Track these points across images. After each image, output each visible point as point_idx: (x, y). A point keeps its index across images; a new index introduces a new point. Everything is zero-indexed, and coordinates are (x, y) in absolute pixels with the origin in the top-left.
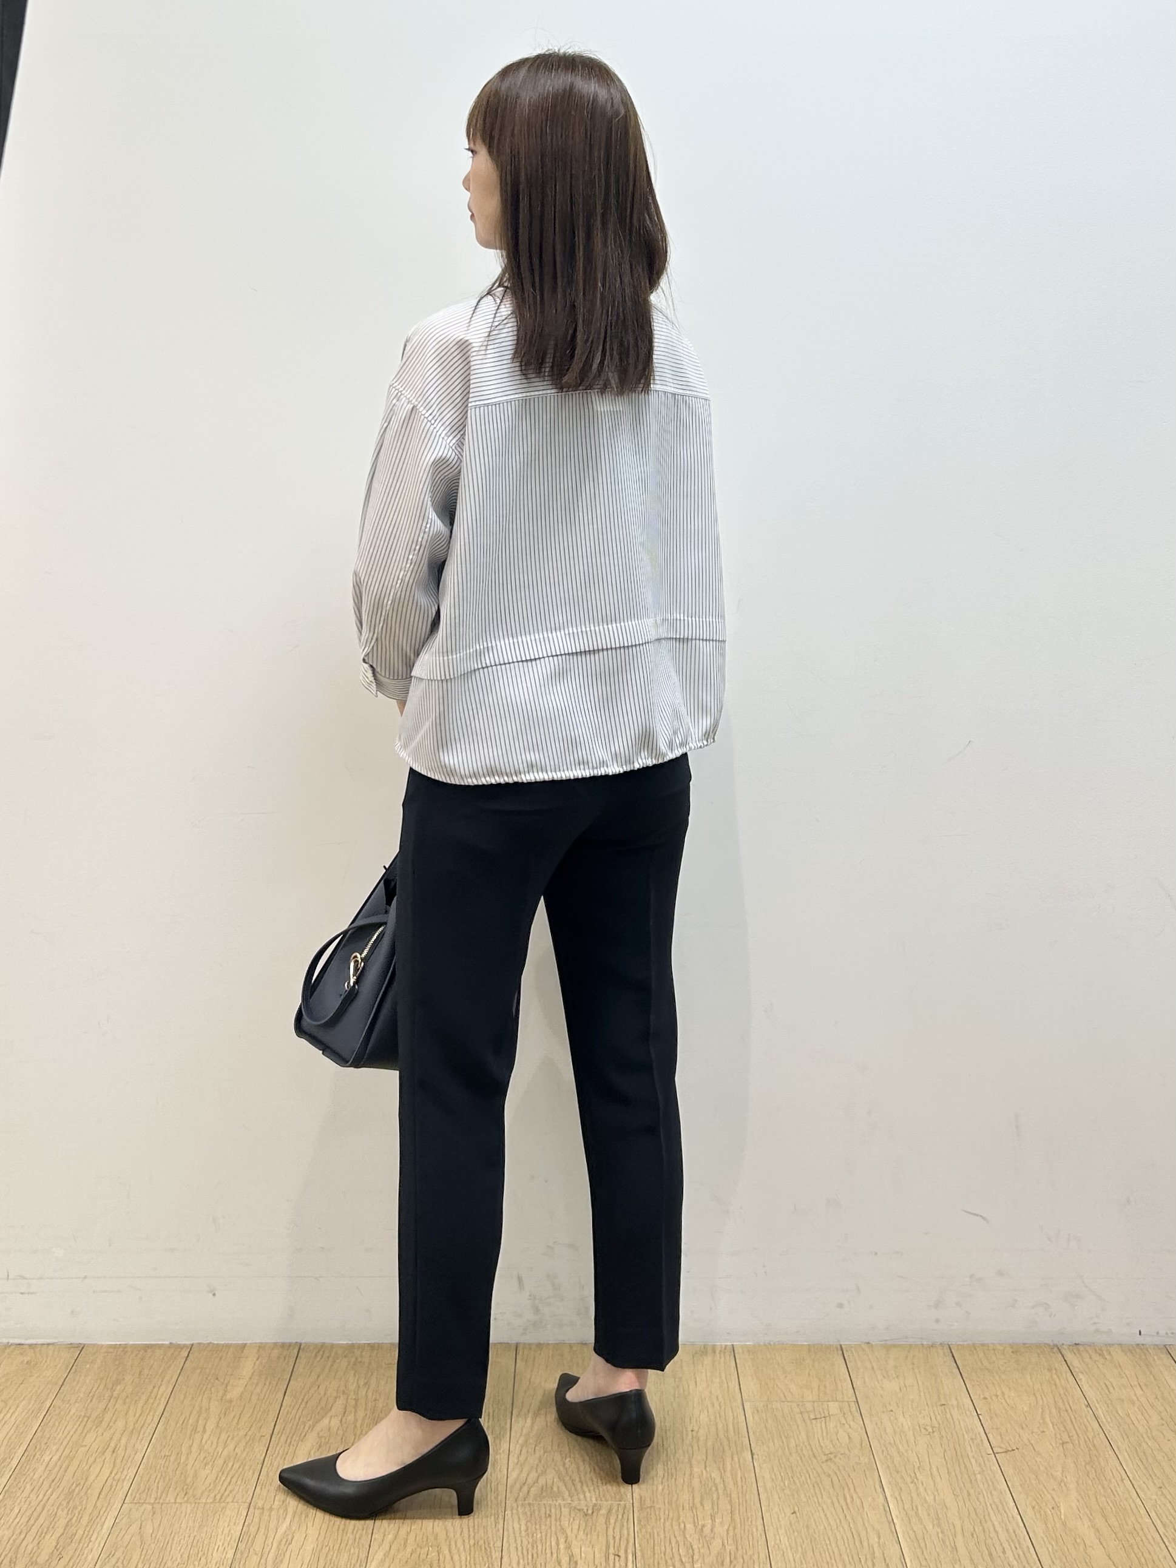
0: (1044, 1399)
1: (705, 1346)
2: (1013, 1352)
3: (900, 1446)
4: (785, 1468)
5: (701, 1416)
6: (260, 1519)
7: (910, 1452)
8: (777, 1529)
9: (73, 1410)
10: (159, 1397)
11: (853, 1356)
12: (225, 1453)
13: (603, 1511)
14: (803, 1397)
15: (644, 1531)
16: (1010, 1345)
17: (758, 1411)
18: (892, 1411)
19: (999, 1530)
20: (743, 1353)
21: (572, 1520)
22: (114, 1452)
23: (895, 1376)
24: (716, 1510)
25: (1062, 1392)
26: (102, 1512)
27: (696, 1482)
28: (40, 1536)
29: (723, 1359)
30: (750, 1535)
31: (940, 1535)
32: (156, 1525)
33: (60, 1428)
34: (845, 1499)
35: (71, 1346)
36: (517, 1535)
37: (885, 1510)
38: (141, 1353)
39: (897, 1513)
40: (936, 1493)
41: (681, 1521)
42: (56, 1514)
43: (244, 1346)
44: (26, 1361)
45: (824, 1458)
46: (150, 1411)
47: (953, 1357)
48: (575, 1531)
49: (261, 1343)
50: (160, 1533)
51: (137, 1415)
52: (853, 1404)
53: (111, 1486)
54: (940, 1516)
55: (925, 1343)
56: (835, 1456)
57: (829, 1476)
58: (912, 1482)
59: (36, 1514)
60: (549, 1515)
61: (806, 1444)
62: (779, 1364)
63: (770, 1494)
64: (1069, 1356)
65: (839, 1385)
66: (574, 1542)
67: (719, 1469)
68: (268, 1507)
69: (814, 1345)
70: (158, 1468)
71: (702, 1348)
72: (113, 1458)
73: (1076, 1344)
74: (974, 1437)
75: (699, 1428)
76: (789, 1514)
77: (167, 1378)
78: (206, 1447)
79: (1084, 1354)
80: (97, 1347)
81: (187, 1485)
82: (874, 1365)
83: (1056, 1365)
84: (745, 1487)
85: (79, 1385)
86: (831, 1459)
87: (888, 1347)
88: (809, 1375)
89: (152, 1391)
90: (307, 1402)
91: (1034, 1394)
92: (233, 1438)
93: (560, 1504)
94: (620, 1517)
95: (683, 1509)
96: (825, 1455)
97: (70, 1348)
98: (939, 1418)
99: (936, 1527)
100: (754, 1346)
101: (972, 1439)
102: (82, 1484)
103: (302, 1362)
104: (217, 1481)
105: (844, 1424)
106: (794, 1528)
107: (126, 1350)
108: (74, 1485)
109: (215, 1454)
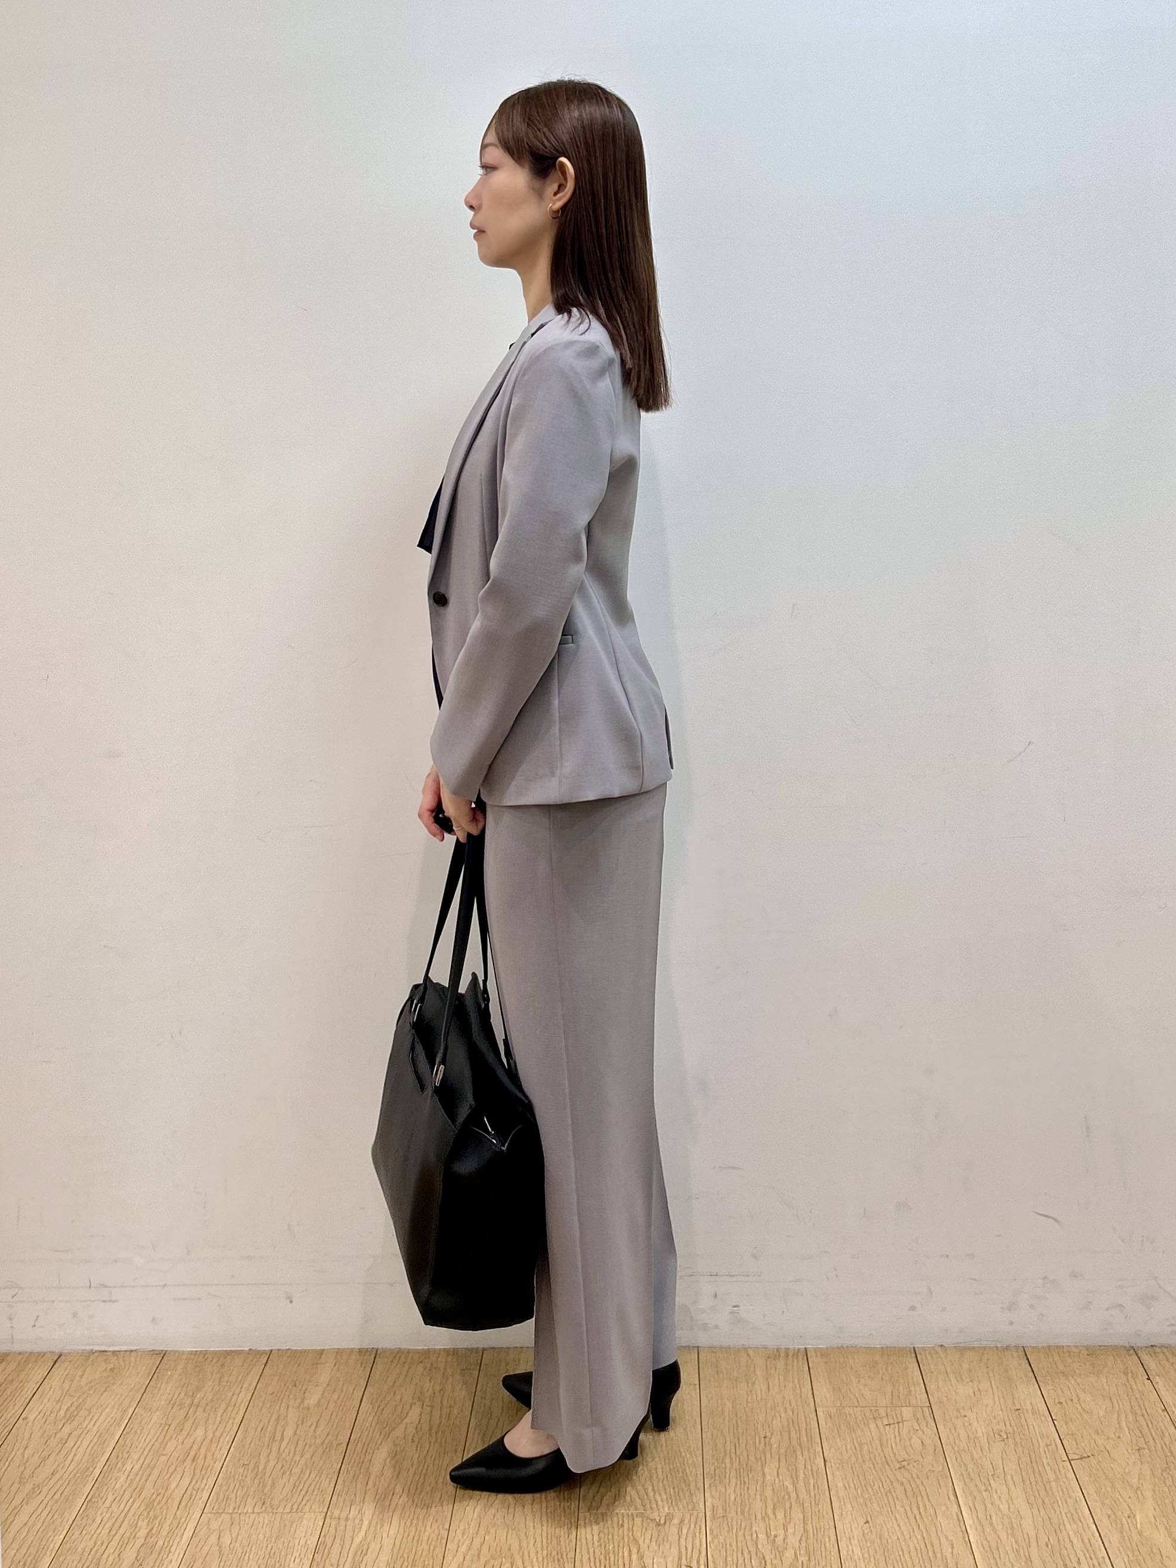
0: (1120, 1403)
1: (778, 1350)
2: (1088, 1355)
3: (975, 1453)
4: (858, 1476)
5: (774, 1422)
6: (336, 1530)
7: (984, 1459)
8: (850, 1539)
9: (155, 1418)
10: (237, 1406)
11: (927, 1359)
12: (303, 1461)
13: (676, 1521)
14: (876, 1403)
15: (716, 1541)
16: (1086, 1346)
17: (831, 1417)
18: (966, 1416)
19: (1075, 1541)
20: (816, 1356)
21: (644, 1530)
22: (193, 1460)
23: (968, 1380)
24: (788, 1520)
25: (1138, 1396)
26: (182, 1522)
27: (768, 1492)
28: (121, 1547)
29: (795, 1364)
30: (823, 1546)
31: (1014, 1545)
32: (234, 1536)
33: (142, 1435)
34: (919, 1508)
35: (153, 1353)
36: (590, 1545)
37: (959, 1520)
38: (222, 1358)
39: (971, 1522)
40: (1010, 1502)
41: (754, 1531)
42: (137, 1525)
43: (322, 1352)
44: (109, 1368)
45: (898, 1466)
46: (229, 1419)
47: (1028, 1359)
48: (647, 1541)
49: (338, 1349)
50: (238, 1544)
51: (217, 1423)
52: (926, 1409)
53: (191, 1495)
54: (1015, 1525)
55: (999, 1346)
56: (909, 1464)
57: (902, 1484)
58: (986, 1491)
59: (118, 1524)
60: (622, 1526)
61: (880, 1450)
62: (852, 1368)
63: (842, 1502)
64: (1145, 1358)
65: (912, 1389)
66: (647, 1553)
67: (792, 1476)
68: (345, 1515)
69: (887, 1347)
70: (236, 1477)
71: (775, 1350)
72: (193, 1467)
73: (1152, 1346)
74: (1049, 1443)
75: (772, 1434)
76: (862, 1524)
77: (245, 1386)
78: (284, 1455)
79: (1161, 1356)
80: (179, 1354)
81: (265, 1494)
82: (948, 1371)
83: (1133, 1368)
84: (817, 1497)
85: (161, 1392)
86: (904, 1466)
87: (963, 1350)
88: (882, 1379)
89: (232, 1398)
90: (383, 1409)
91: (1110, 1399)
92: (310, 1446)
93: (632, 1514)
94: (692, 1526)
95: (756, 1519)
96: (898, 1462)
97: (153, 1355)
98: (1013, 1423)
99: (1010, 1537)
100: (827, 1348)
101: (1047, 1445)
102: (162, 1495)
103: (379, 1367)
104: (294, 1490)
105: (917, 1430)
106: (868, 1539)
107: (206, 1357)
108: (154, 1496)
109: (293, 1463)
